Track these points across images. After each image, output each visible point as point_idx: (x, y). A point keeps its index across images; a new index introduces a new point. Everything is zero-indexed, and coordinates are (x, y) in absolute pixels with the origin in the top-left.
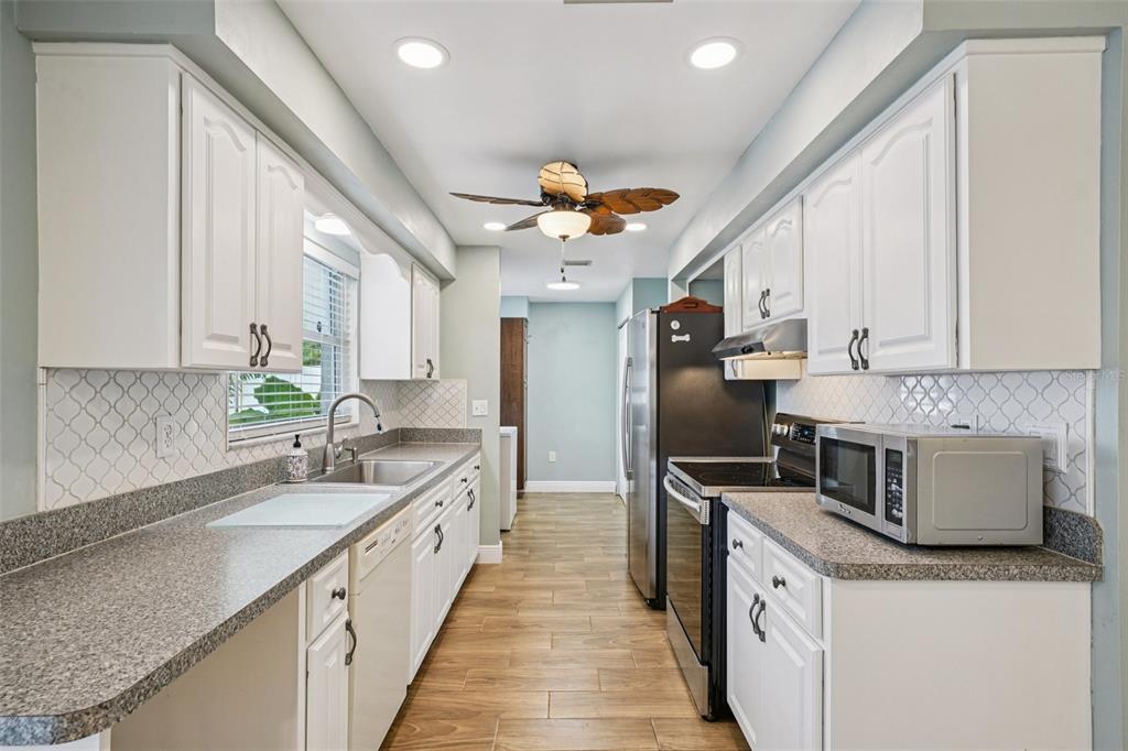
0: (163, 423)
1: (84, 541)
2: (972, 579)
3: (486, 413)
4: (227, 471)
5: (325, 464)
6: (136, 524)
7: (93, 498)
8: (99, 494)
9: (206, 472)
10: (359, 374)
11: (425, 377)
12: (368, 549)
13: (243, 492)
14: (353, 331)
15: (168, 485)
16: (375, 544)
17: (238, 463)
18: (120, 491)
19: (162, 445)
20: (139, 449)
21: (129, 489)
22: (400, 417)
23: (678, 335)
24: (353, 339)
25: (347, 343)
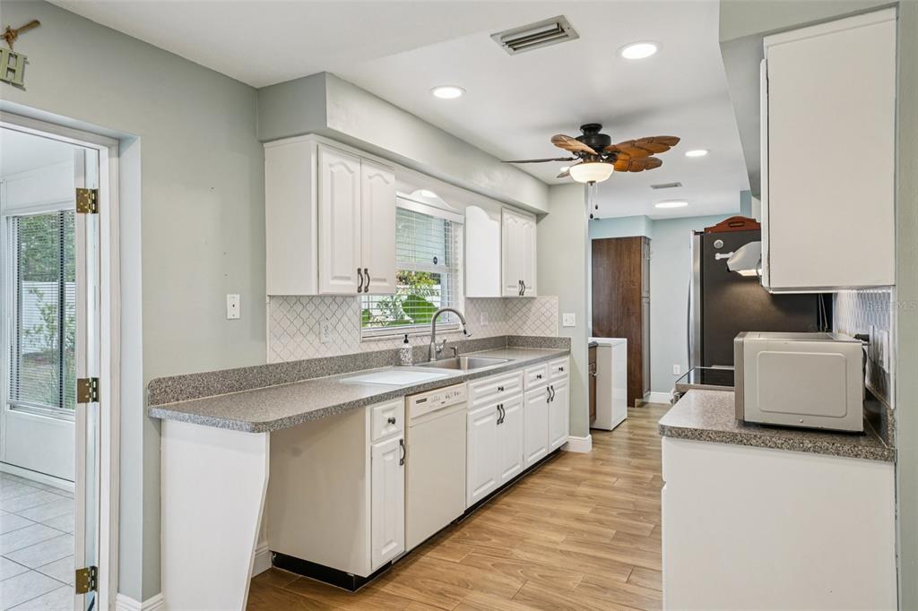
0: (323, 324)
1: (286, 381)
2: (770, 447)
3: (574, 325)
4: (361, 354)
5: (430, 357)
6: (310, 376)
7: (289, 360)
8: (292, 359)
9: (348, 353)
10: (465, 294)
11: (517, 295)
12: (418, 402)
13: (371, 368)
14: (460, 262)
15: (326, 358)
16: (425, 400)
17: (369, 350)
18: (302, 359)
19: (323, 336)
20: (311, 337)
21: (306, 358)
22: (507, 327)
23: (721, 253)
24: (460, 268)
25: (457, 271)
